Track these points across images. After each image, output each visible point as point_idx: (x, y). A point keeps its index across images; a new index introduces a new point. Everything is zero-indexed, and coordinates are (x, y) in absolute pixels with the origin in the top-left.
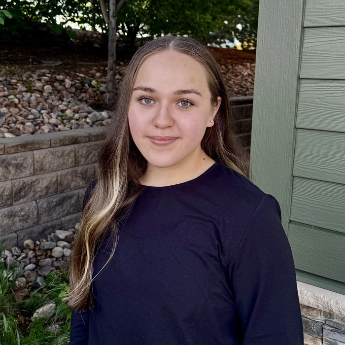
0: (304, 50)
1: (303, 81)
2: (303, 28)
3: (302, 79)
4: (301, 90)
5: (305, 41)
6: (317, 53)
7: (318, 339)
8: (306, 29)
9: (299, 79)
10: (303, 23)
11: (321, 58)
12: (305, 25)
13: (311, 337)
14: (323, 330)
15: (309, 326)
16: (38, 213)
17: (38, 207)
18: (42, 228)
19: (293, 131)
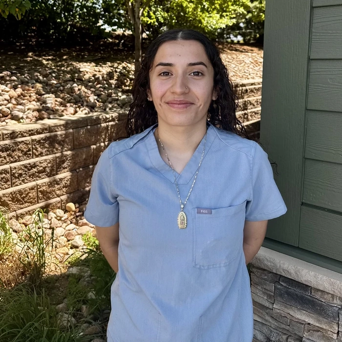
0: (313, 30)
1: (313, 61)
2: (312, 8)
3: (312, 59)
4: (312, 70)
5: (314, 21)
6: (328, 33)
7: (333, 323)
8: (314, 9)
9: (309, 59)
10: (311, 3)
11: (332, 37)
12: (314, 5)
13: (326, 320)
14: (340, 315)
15: (323, 310)
16: (77, 181)
17: (78, 176)
18: (81, 193)
19: (304, 112)
